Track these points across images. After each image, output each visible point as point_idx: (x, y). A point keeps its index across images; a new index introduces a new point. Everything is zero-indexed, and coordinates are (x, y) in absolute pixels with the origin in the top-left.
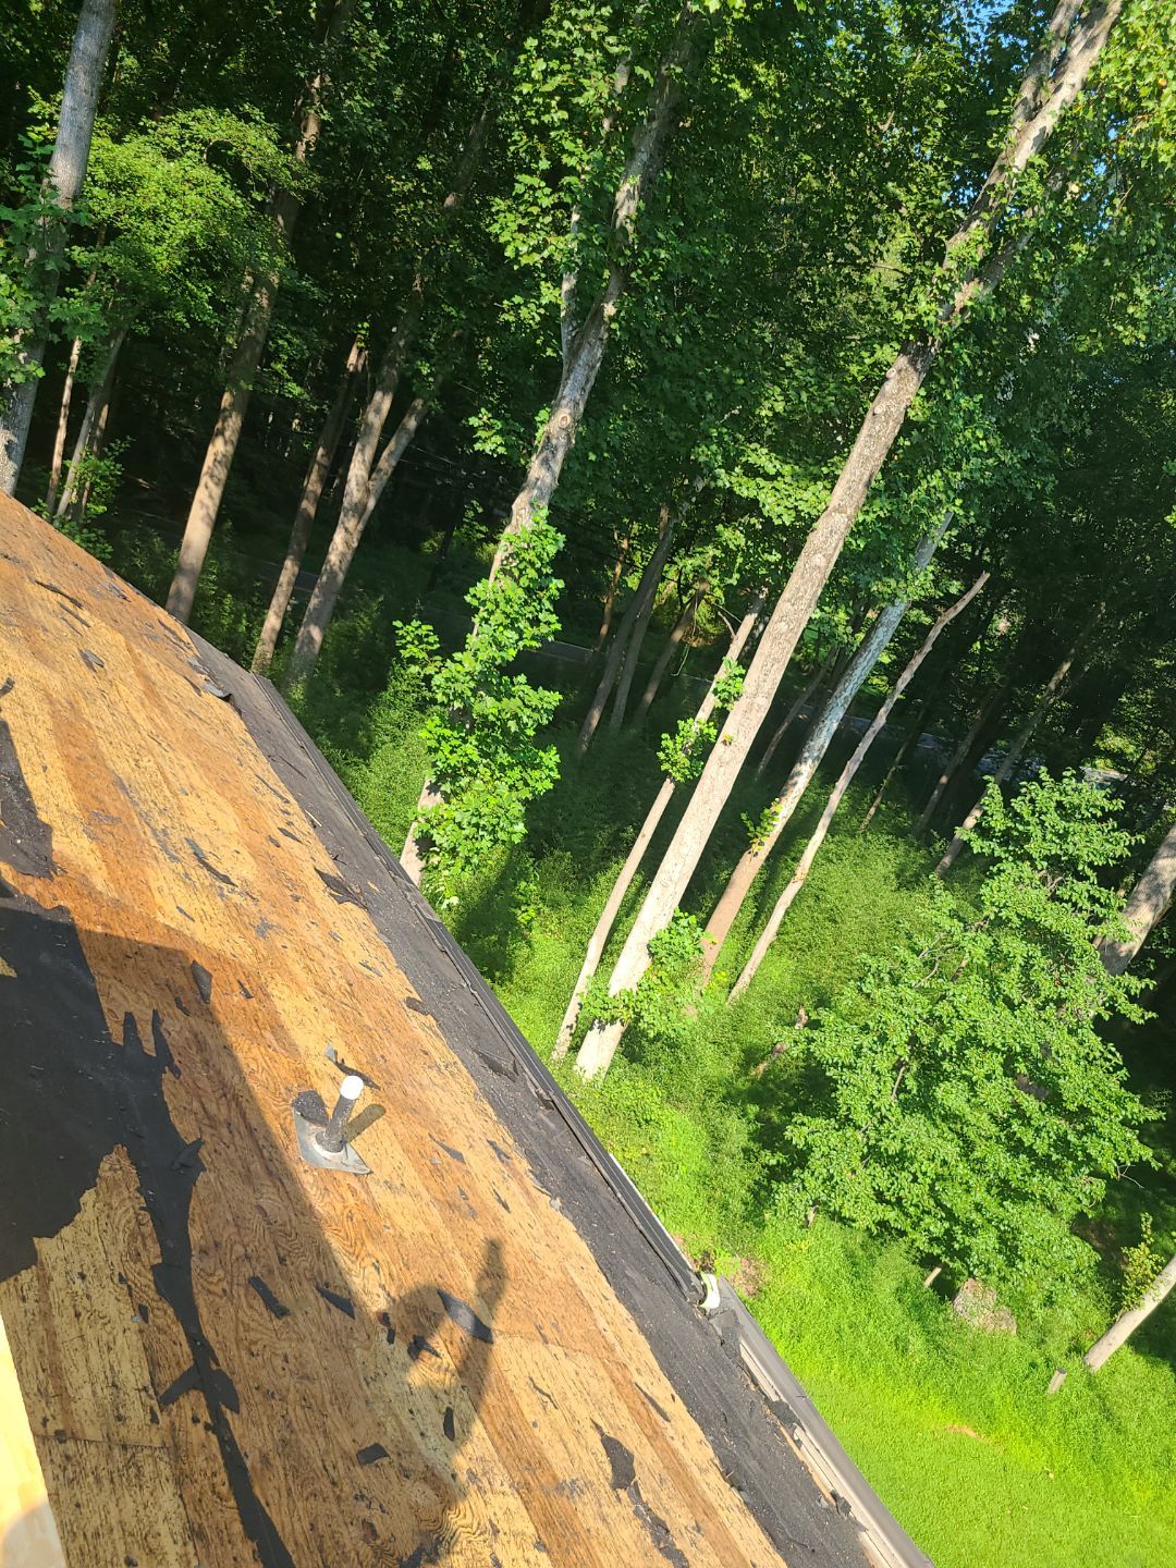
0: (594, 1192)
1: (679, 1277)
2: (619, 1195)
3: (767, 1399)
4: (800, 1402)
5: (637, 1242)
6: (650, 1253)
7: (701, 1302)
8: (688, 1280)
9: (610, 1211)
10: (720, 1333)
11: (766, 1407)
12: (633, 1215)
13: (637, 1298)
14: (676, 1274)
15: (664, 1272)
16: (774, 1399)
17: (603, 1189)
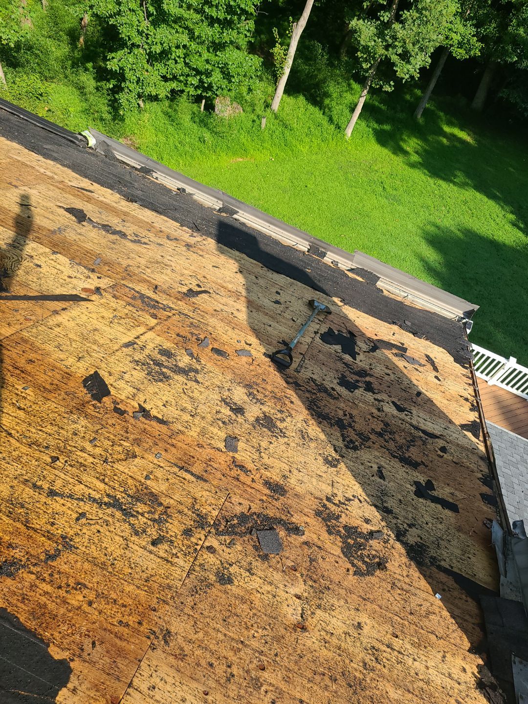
0: (8, 120)
1: (72, 139)
2: (22, 116)
3: (136, 169)
4: (149, 162)
5: (43, 133)
6: (52, 135)
7: (88, 144)
8: (76, 138)
9: (22, 125)
10: (103, 153)
11: (137, 172)
12: (35, 123)
13: (55, 155)
14: (69, 138)
15: (64, 140)
16: (139, 167)
17: (12, 117)
